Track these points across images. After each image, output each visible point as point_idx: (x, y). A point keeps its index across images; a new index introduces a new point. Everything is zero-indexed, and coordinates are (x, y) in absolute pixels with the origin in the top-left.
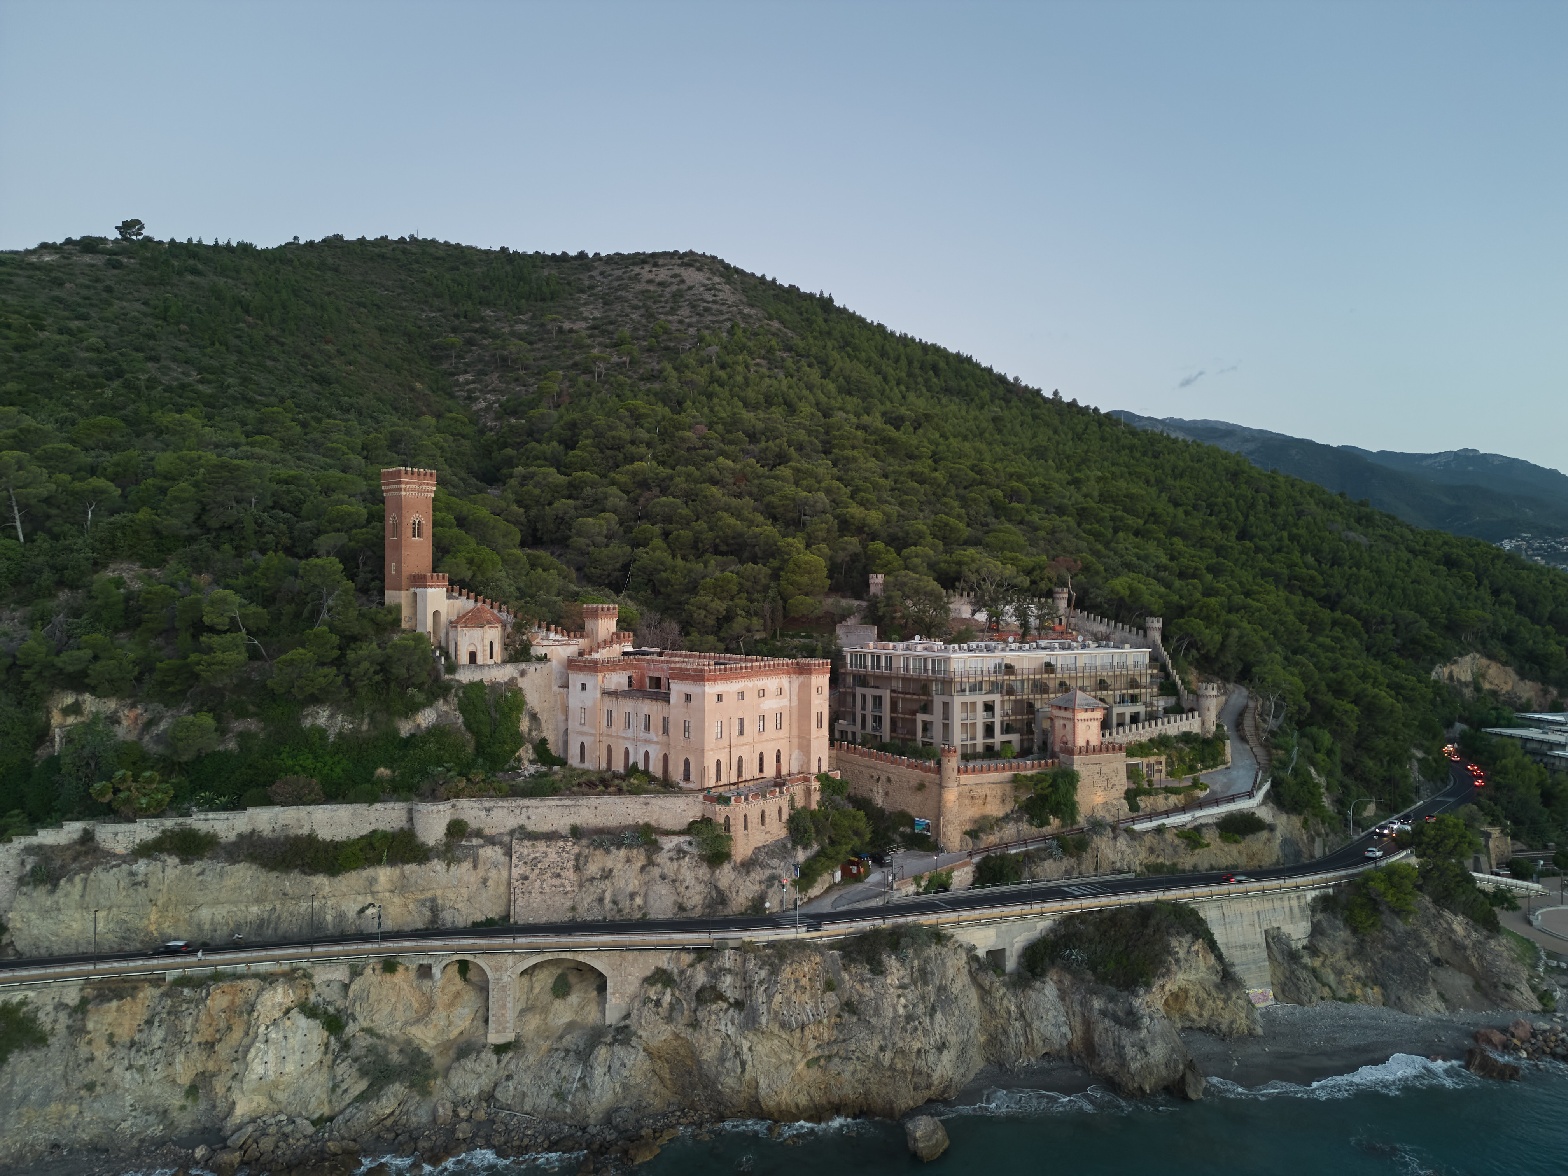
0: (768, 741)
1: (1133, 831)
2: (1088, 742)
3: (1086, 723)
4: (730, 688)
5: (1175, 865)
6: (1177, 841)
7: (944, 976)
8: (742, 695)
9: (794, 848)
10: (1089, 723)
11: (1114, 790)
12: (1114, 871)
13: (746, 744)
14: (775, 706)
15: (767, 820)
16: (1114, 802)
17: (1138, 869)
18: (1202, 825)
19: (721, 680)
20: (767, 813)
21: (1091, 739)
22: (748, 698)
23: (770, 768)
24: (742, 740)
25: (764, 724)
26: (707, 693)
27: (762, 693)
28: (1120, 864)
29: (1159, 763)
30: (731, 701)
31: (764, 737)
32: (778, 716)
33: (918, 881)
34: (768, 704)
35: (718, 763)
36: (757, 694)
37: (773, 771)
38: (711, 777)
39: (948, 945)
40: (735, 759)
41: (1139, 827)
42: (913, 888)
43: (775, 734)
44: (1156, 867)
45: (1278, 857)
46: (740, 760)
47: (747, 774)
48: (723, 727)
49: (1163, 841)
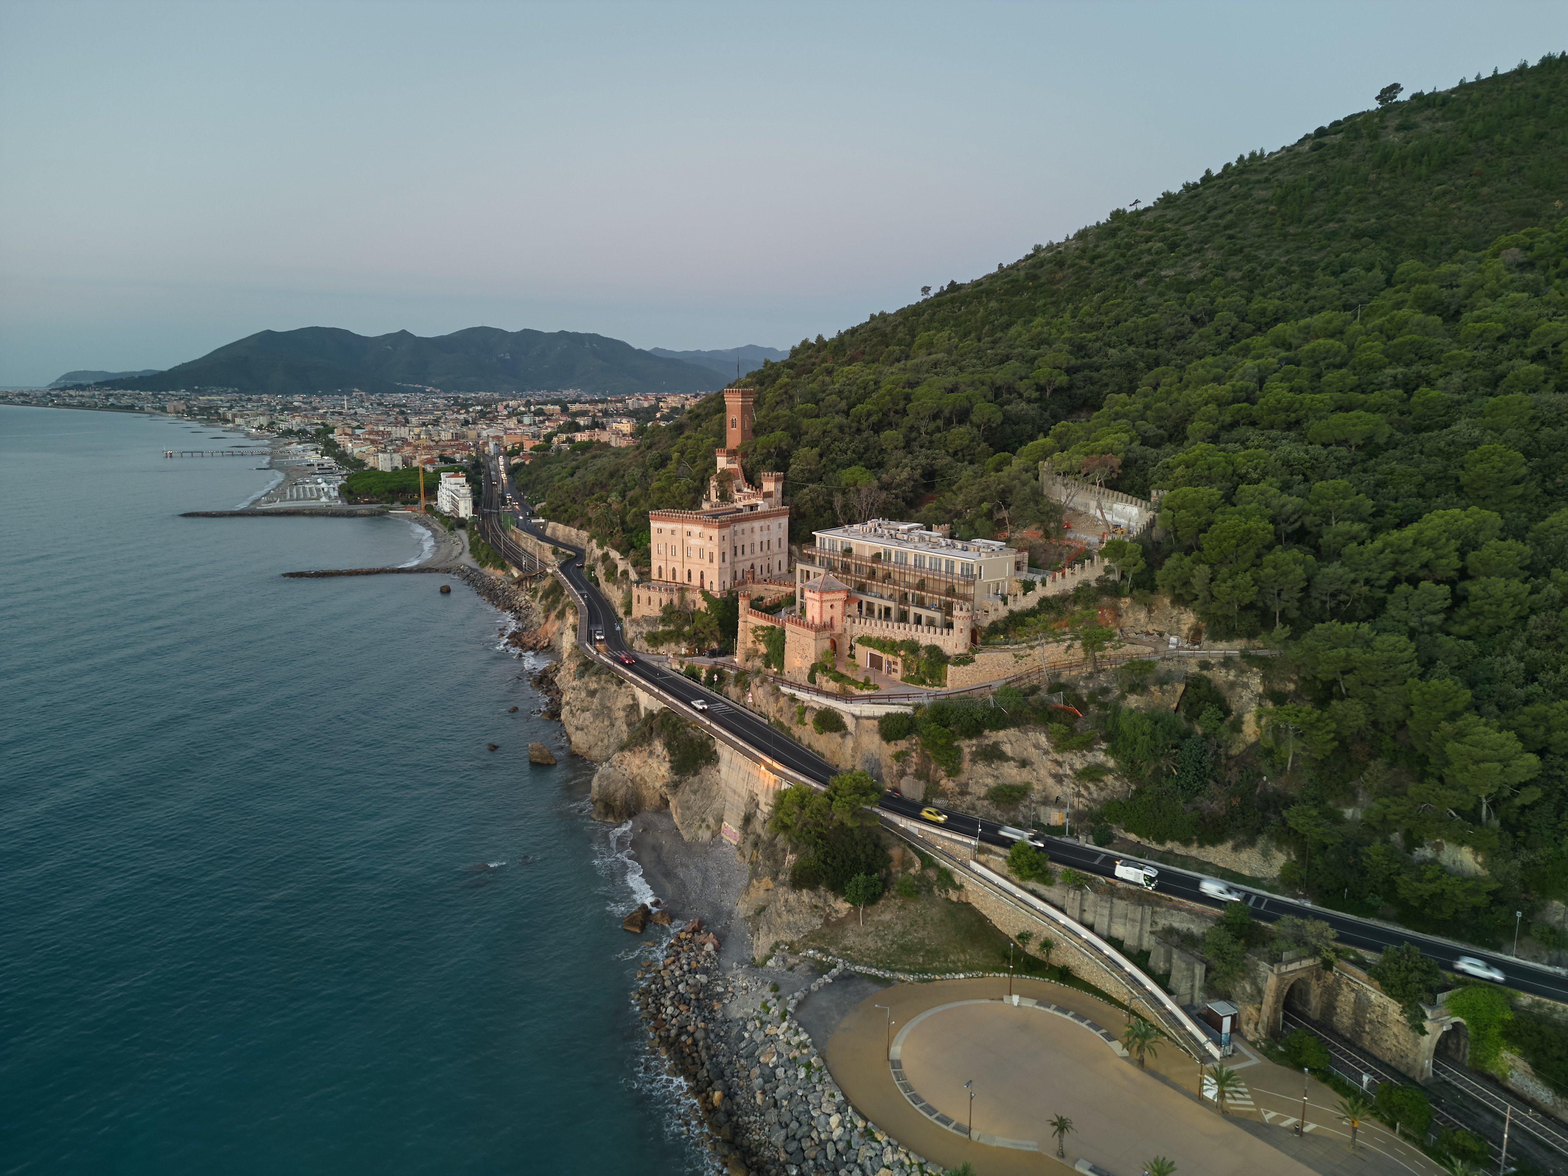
0: (694, 563)
1: (779, 690)
2: (813, 618)
4: (668, 526)
6: (797, 712)
7: (614, 704)
8: (673, 532)
9: (660, 623)
10: (814, 602)
11: (806, 659)
12: (761, 714)
13: (677, 561)
14: (698, 543)
15: (652, 603)
16: (803, 669)
17: (772, 720)
19: (660, 520)
20: (652, 598)
21: (815, 616)
22: (678, 535)
23: (696, 581)
24: (674, 558)
25: (692, 553)
26: (654, 525)
27: (689, 534)
28: (763, 710)
29: (895, 663)
30: (666, 534)
31: (691, 560)
32: (701, 550)
33: (681, 664)
34: (694, 542)
35: (660, 568)
36: (685, 534)
37: (698, 584)
38: (655, 575)
39: (623, 690)
40: (670, 568)
41: (784, 689)
42: (678, 667)
43: (699, 561)
44: (780, 724)
45: (854, 766)
46: (674, 570)
47: (678, 580)
48: (662, 548)
49: (790, 707)
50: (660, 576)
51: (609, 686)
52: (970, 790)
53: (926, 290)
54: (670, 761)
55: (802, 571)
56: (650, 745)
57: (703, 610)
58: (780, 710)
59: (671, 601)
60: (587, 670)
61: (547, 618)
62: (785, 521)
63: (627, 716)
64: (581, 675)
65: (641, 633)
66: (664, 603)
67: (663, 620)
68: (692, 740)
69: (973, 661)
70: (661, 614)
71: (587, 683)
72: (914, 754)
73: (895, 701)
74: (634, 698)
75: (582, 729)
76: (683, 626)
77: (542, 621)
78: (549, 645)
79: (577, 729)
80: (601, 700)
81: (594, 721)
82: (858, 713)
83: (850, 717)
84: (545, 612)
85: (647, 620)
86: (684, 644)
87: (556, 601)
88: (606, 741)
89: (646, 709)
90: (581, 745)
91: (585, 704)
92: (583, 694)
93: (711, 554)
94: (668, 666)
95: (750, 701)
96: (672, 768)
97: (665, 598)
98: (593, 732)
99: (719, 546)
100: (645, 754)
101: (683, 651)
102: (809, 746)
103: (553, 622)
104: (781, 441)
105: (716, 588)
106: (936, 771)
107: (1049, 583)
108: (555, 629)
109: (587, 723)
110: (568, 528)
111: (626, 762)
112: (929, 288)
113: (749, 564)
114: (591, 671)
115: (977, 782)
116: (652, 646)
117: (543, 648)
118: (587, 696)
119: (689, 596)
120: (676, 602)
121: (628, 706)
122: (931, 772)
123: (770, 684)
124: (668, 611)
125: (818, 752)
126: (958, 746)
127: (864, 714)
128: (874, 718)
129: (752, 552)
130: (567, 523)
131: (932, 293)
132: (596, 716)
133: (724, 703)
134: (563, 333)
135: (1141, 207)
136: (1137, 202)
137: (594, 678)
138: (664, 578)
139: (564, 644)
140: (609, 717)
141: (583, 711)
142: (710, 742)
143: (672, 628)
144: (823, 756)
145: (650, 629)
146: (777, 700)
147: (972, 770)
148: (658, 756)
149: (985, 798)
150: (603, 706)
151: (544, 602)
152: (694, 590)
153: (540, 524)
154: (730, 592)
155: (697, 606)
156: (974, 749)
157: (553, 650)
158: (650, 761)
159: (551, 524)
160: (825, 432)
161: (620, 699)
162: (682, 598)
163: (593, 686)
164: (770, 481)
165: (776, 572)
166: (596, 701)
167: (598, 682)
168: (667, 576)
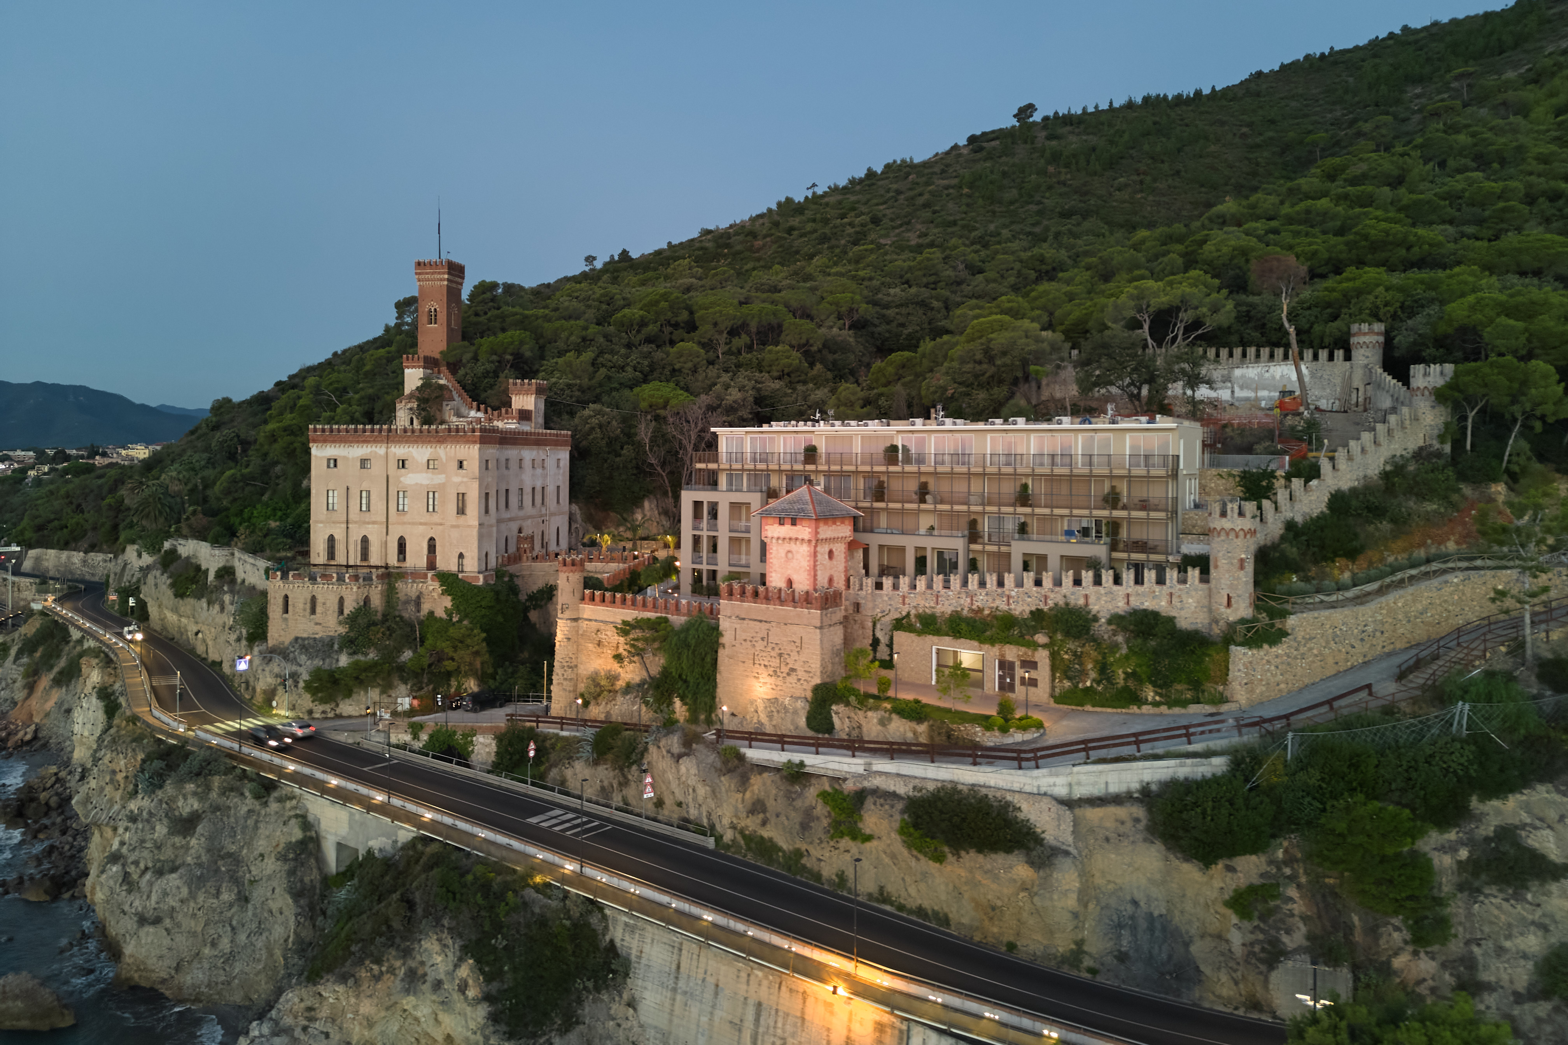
0: (413, 524)
1: (741, 758)
2: (790, 583)
3: (787, 546)
4: (353, 452)
5: (799, 854)
6: (821, 809)
7: (249, 844)
8: (364, 463)
9: (341, 650)
10: (793, 547)
11: (792, 679)
12: (685, 823)
13: (374, 523)
14: (425, 482)
15: (319, 609)
16: (787, 701)
17: (728, 836)
18: (875, 792)
19: (334, 442)
20: (320, 600)
21: (795, 578)
22: (377, 469)
23: (417, 558)
24: (367, 517)
25: (407, 503)
26: (319, 453)
27: (403, 464)
28: (693, 813)
29: (1029, 665)
30: (349, 471)
31: (407, 518)
32: (431, 496)
33: (415, 730)
34: (415, 479)
35: (331, 539)
36: (393, 465)
37: (423, 562)
38: (318, 552)
39: (274, 806)
40: (356, 536)
41: (755, 754)
42: (407, 738)
43: (426, 518)
44: (766, 848)
45: (1080, 943)
46: (365, 540)
47: (375, 559)
48: (336, 499)
49: (790, 798)
50: (331, 554)
51: (234, 800)
52: (1485, 976)
53: (590, 259)
54: (488, 998)
55: (698, 505)
56: (406, 953)
57: (440, 613)
58: (757, 807)
59: (367, 600)
60: (171, 768)
61: (31, 688)
62: (564, 455)
63: (291, 873)
64: (156, 783)
65: (294, 676)
66: (349, 607)
67: (349, 643)
68: (543, 922)
69: (1284, 634)
70: (342, 630)
71: (172, 800)
72: (1292, 892)
73: (1160, 748)
74: (306, 823)
75: (157, 921)
76: (400, 651)
77: (19, 696)
78: (35, 738)
79: (142, 920)
80: (211, 838)
81: (192, 896)
82: (1061, 791)
83: (1045, 803)
84: (26, 675)
85: (305, 645)
86: (403, 688)
87: (52, 655)
88: (225, 944)
89: (340, 846)
90: (152, 963)
91: (167, 854)
92: (161, 830)
93: (461, 498)
94: (380, 738)
95: (649, 794)
96: (494, 1018)
97: (352, 596)
98: (188, 924)
99: (481, 479)
100: (394, 983)
101: (405, 703)
102: (883, 896)
103: (47, 692)
104: (522, 343)
105: (471, 565)
106: (1373, 931)
107: (1342, 464)
108: (50, 704)
109: (172, 902)
110: (65, 555)
111: (324, 1012)
112: (594, 258)
113: (514, 526)
114: (183, 769)
115: (1500, 951)
116: (323, 701)
117: (24, 743)
118: (172, 833)
119: (407, 589)
120: (377, 601)
121: (290, 846)
122: (1358, 937)
123: (712, 746)
124: (362, 621)
125: (920, 911)
126: (1415, 854)
127: (1079, 792)
128: (1117, 800)
129: (521, 507)
130: (65, 545)
131: (598, 265)
132: (196, 882)
133: (567, 809)
134: (38, 384)
135: (820, 191)
136: (814, 185)
137: (190, 787)
138: (340, 559)
139: (77, 728)
140: (236, 880)
141: (160, 873)
142: (594, 920)
143: (372, 655)
144: (945, 921)
145: (318, 662)
146: (744, 782)
147: (1470, 915)
148: (438, 985)
149: (1533, 995)
150: (216, 852)
151: (25, 660)
152: (417, 575)
153: (12, 554)
154: (499, 574)
155: (426, 608)
156: (1464, 854)
157: (45, 745)
158: (409, 1002)
159: (32, 553)
160: (584, 339)
161: (263, 831)
162: (390, 594)
163: (188, 805)
164: (527, 393)
165: (553, 547)
166: (196, 843)
167: (201, 797)
168: (352, 556)
